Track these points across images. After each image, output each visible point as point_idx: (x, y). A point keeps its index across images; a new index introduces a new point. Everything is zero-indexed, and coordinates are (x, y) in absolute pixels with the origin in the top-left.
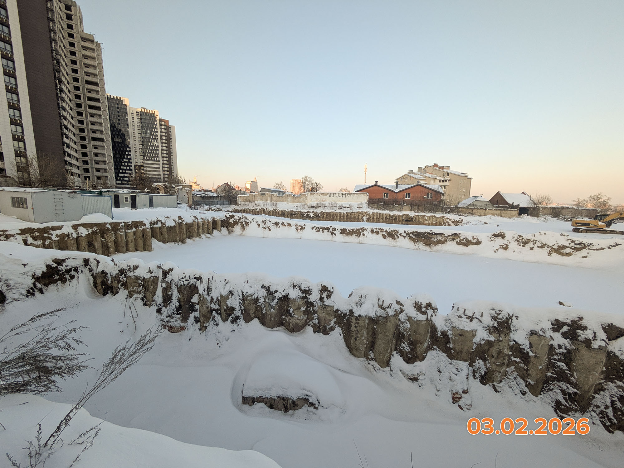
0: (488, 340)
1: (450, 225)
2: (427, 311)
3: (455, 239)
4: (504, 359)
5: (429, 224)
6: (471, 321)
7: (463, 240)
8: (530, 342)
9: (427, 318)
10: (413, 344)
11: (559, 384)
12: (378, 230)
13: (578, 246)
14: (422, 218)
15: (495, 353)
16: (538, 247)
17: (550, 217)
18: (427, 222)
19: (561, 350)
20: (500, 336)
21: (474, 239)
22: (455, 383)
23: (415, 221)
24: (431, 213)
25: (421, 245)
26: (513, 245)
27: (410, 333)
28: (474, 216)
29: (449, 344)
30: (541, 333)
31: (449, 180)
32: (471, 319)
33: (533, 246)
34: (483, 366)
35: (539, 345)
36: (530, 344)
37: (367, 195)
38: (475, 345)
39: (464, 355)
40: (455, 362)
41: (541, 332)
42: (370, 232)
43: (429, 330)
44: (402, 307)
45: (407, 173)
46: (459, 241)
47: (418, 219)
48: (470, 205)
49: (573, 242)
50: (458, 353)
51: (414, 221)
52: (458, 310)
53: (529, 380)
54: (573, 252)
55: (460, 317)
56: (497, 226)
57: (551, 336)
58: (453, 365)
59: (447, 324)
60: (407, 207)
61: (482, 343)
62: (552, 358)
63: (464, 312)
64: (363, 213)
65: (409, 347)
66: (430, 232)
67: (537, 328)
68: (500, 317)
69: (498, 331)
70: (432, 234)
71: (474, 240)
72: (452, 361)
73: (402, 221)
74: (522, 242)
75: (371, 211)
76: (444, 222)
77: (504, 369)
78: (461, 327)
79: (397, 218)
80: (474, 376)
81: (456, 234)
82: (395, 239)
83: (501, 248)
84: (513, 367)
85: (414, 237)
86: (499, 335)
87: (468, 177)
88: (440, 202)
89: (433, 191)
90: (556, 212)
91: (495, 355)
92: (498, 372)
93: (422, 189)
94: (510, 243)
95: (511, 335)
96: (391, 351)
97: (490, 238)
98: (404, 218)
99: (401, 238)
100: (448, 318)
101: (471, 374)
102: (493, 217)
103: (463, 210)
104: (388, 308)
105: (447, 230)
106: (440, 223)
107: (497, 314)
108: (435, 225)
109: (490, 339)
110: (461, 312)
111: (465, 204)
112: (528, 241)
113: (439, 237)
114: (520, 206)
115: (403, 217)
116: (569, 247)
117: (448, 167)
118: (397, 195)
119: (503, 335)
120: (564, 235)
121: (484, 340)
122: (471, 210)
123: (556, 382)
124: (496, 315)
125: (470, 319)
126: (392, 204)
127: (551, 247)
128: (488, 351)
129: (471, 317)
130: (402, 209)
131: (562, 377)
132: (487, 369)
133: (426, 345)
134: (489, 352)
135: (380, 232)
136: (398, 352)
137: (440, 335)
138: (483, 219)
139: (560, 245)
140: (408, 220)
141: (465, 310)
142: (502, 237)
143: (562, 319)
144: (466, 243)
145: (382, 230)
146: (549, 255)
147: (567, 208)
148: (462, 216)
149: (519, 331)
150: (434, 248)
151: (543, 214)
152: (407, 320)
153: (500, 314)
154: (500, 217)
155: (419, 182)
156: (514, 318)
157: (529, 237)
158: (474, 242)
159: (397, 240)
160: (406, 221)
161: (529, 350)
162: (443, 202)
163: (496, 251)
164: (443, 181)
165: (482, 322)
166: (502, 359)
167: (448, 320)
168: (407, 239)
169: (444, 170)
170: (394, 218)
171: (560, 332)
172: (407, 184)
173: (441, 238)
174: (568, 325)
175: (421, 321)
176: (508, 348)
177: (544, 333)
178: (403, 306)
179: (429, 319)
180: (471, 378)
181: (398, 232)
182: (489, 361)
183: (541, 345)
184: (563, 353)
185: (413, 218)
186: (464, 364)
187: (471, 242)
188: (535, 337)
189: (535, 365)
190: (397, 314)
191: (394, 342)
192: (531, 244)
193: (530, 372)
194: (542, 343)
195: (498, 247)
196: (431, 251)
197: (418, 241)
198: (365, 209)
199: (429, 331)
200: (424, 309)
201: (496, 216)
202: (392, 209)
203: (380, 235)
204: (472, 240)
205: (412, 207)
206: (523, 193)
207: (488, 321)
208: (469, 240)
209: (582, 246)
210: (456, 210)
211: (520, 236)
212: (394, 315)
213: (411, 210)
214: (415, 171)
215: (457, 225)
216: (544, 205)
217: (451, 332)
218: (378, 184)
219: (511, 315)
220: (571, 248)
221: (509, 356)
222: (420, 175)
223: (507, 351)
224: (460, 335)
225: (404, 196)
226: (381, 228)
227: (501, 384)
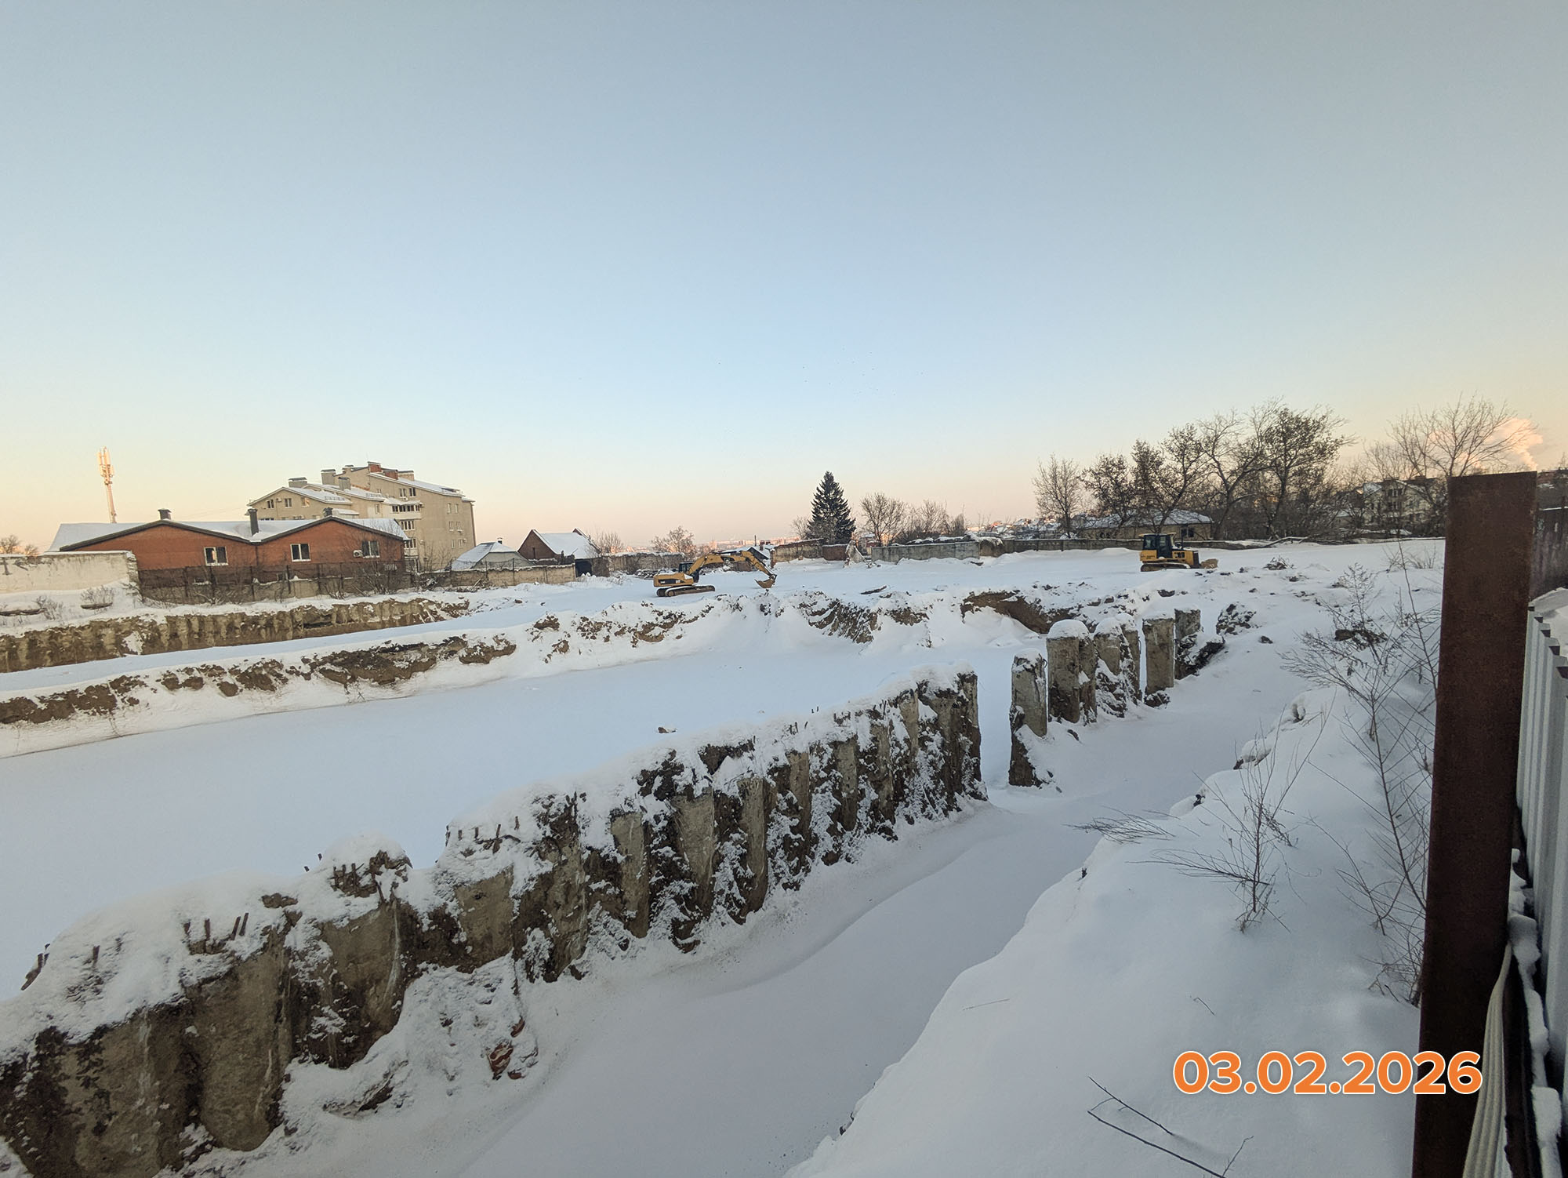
0: (541, 876)
1: (442, 619)
2: (378, 878)
3: (456, 652)
4: (579, 898)
5: (383, 625)
6: (496, 850)
7: (475, 648)
8: (614, 836)
9: (382, 897)
10: (351, 999)
11: (669, 888)
12: (197, 674)
13: (668, 621)
14: (358, 610)
15: (560, 895)
16: (616, 634)
17: (625, 575)
18: (377, 619)
19: (661, 825)
20: (561, 853)
21: (498, 642)
22: (491, 1025)
23: (338, 622)
24: (383, 593)
25: (366, 689)
26: (576, 640)
27: (335, 971)
28: (492, 588)
29: (456, 936)
30: (627, 809)
31: (419, 507)
32: (494, 844)
33: (608, 633)
34: (544, 940)
35: (628, 832)
36: (616, 839)
37: (129, 560)
38: (517, 903)
39: (498, 942)
40: (479, 971)
41: (627, 805)
42: (162, 690)
43: (394, 928)
44: (290, 908)
45: (287, 486)
46: (465, 654)
47: (348, 615)
48: (480, 563)
49: (660, 614)
50: (482, 946)
51: (334, 622)
52: (460, 838)
53: (629, 913)
54: (664, 631)
55: (469, 852)
56: (542, 604)
57: (641, 807)
58: (476, 984)
59: (440, 887)
60: (303, 584)
61: (531, 888)
62: (651, 846)
63: (477, 835)
64: (118, 624)
65: (342, 1015)
66: (384, 646)
67: (619, 803)
68: (553, 810)
69: (556, 844)
70: (392, 649)
71: (499, 644)
72: (474, 973)
73: (295, 629)
74: (590, 629)
75: (159, 613)
76: (422, 612)
77: (583, 919)
78: (476, 877)
79: (276, 622)
80: (531, 977)
81: (456, 639)
82: (273, 689)
83: (555, 651)
84: (598, 904)
85: (338, 669)
86: (560, 851)
87: (463, 498)
88: (402, 562)
89: (377, 537)
90: (632, 564)
91: (561, 900)
92: (573, 933)
93: (341, 529)
94: (569, 636)
95: (582, 839)
96: (277, 1067)
97: (532, 634)
98: (299, 618)
99: (296, 682)
100: (438, 871)
101: (522, 975)
102: (531, 586)
103: (465, 577)
104: (232, 937)
105: (431, 634)
106: (412, 616)
107: (545, 807)
108: (402, 625)
109: (543, 871)
110: (468, 840)
111: (466, 563)
112: (598, 627)
113: (414, 656)
114: (576, 558)
115: (296, 616)
116: (657, 625)
117: (409, 474)
118: (260, 551)
119: (566, 849)
120: (647, 605)
121: (532, 879)
122: (483, 575)
123: (666, 888)
124: (545, 811)
125: (492, 848)
126: (246, 582)
127: (633, 630)
128: (546, 899)
129: (493, 841)
130: (285, 593)
131: (672, 872)
132: (552, 940)
133: (394, 976)
134: (548, 901)
135: (205, 679)
136: (307, 1054)
137: (430, 925)
138: (514, 592)
139: (644, 623)
140: (314, 624)
141: (477, 830)
142: (553, 627)
143: (650, 768)
144: (483, 655)
145: (214, 671)
146: (633, 646)
147: (645, 555)
148: (466, 591)
149: (593, 825)
150: (406, 686)
151: (615, 570)
152: (317, 938)
153: (551, 805)
154: (544, 584)
155: (329, 511)
156: (579, 800)
157: (600, 618)
158: (501, 648)
159: (282, 689)
160: (306, 626)
161: (615, 853)
162: (413, 562)
163: (548, 659)
164: (403, 508)
165: (519, 841)
166: (576, 899)
167: (441, 875)
168: (317, 680)
169: (400, 480)
170: (263, 622)
171: (653, 792)
172: (294, 518)
173: (419, 655)
174: (661, 773)
175: (365, 917)
176: (581, 871)
177: (632, 806)
178: (294, 902)
179: (388, 899)
180: (525, 984)
181: (281, 666)
182: (553, 921)
183: (631, 831)
184: (663, 827)
185: (330, 616)
186: (503, 962)
187: (494, 651)
188: (620, 821)
189: (630, 878)
190: (274, 939)
191: (283, 1032)
192: (604, 632)
193: (626, 896)
194: (632, 827)
195: (550, 650)
196: (400, 695)
197: (354, 679)
198: (127, 607)
199: (397, 930)
200: (366, 881)
201: (537, 583)
202: (251, 597)
203: (210, 690)
204: (495, 646)
205: (319, 583)
206: (575, 531)
207: (532, 831)
208: (487, 648)
209: (672, 620)
210: (448, 580)
211: (585, 619)
212: (262, 949)
213: (320, 592)
214: (315, 479)
215: (456, 616)
216: (613, 553)
217: (454, 903)
218: (175, 518)
219: (572, 796)
220: (660, 626)
221: (586, 886)
222: (333, 493)
223: (582, 878)
224: (478, 897)
225: (287, 553)
226: (210, 663)
227: (585, 957)
